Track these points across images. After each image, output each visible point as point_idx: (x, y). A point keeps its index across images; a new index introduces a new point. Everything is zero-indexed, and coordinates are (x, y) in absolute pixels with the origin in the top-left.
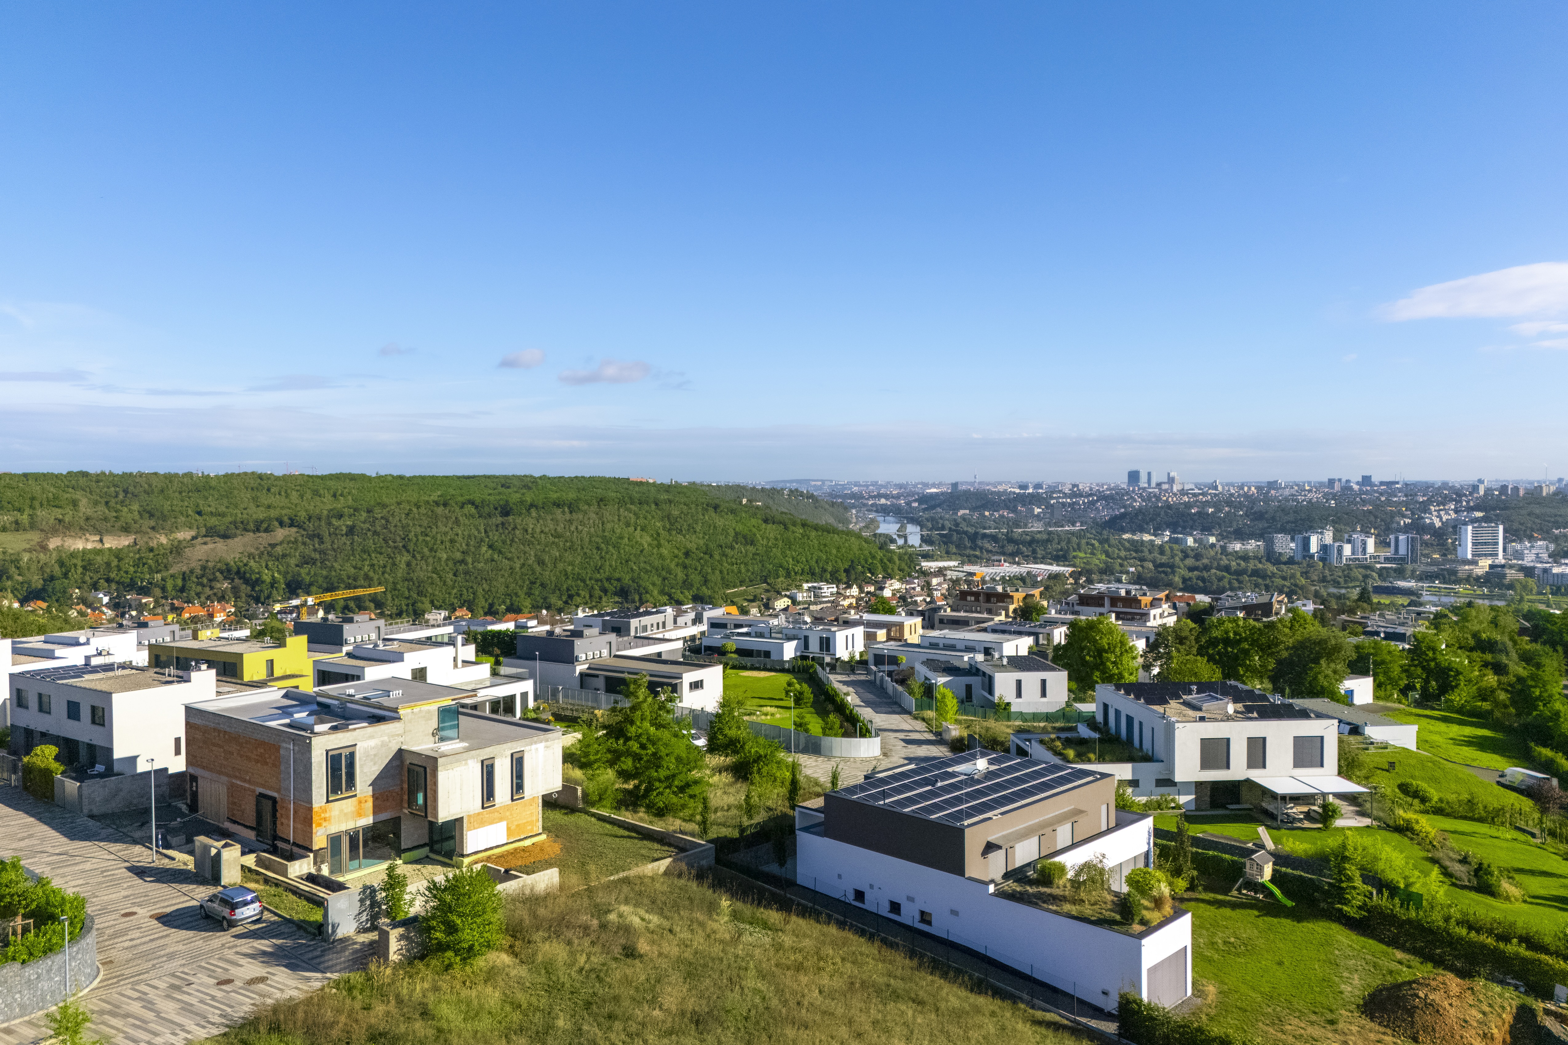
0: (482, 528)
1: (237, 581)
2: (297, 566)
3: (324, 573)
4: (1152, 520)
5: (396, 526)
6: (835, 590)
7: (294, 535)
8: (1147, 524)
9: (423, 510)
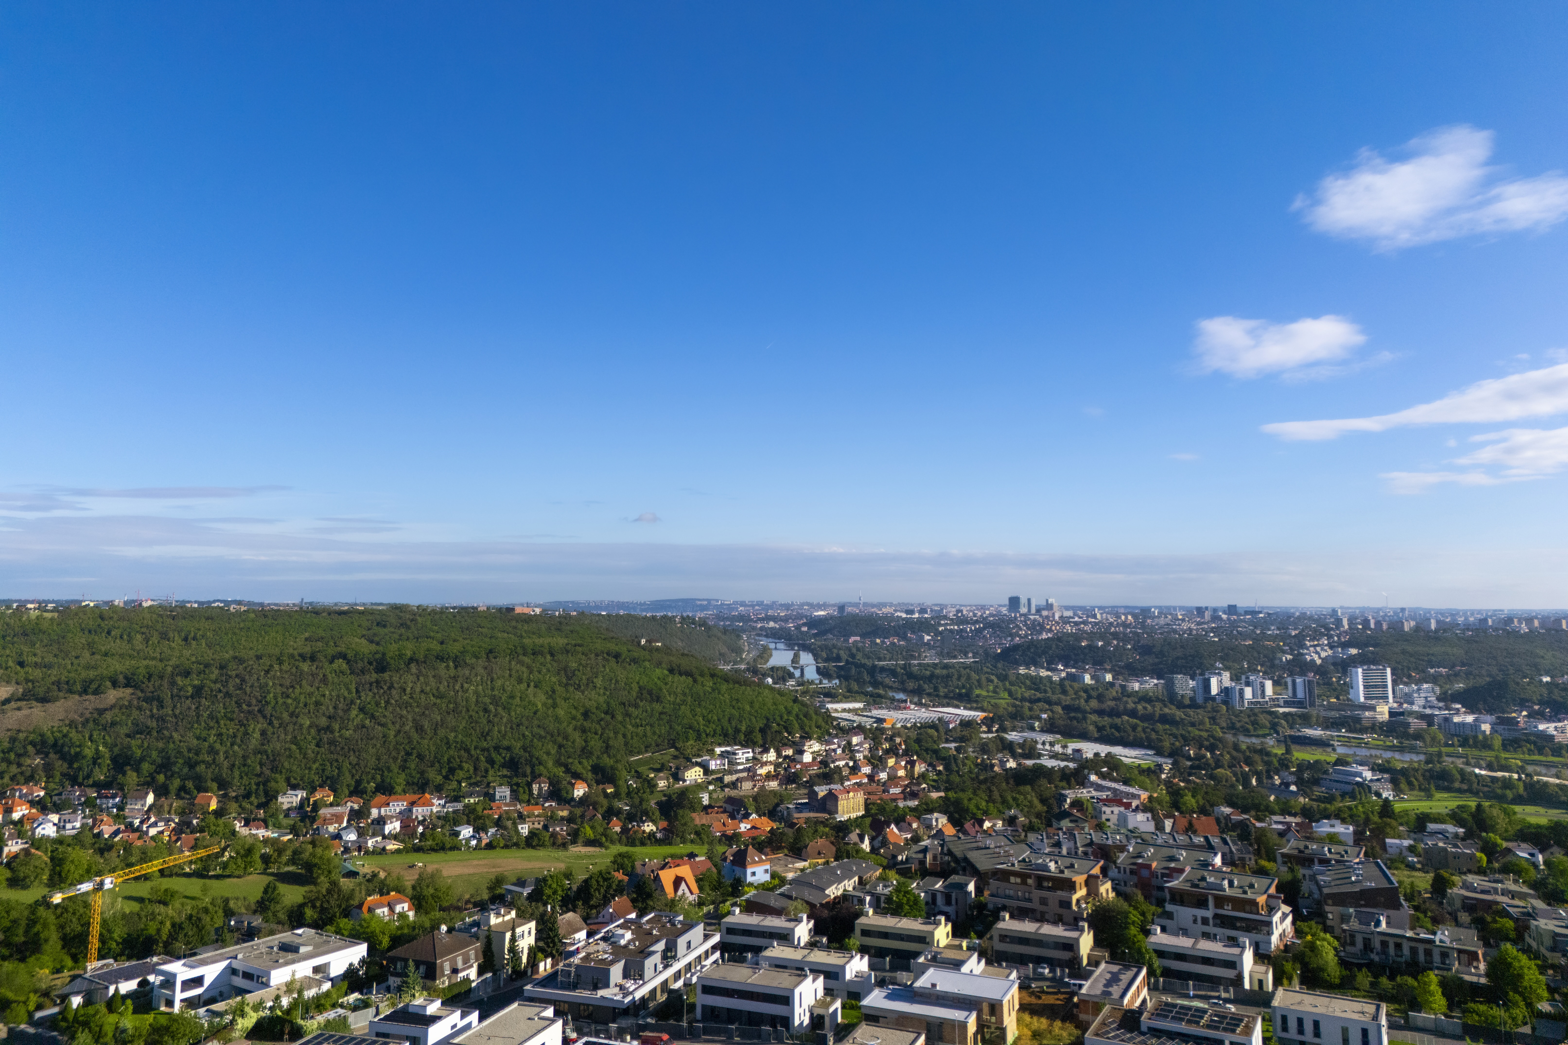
0: (353, 687)
1: (52, 756)
2: (128, 736)
3: (161, 745)
4: (1044, 653)
5: (252, 686)
6: (751, 755)
7: (128, 698)
8: (1040, 657)
9: (285, 667)
